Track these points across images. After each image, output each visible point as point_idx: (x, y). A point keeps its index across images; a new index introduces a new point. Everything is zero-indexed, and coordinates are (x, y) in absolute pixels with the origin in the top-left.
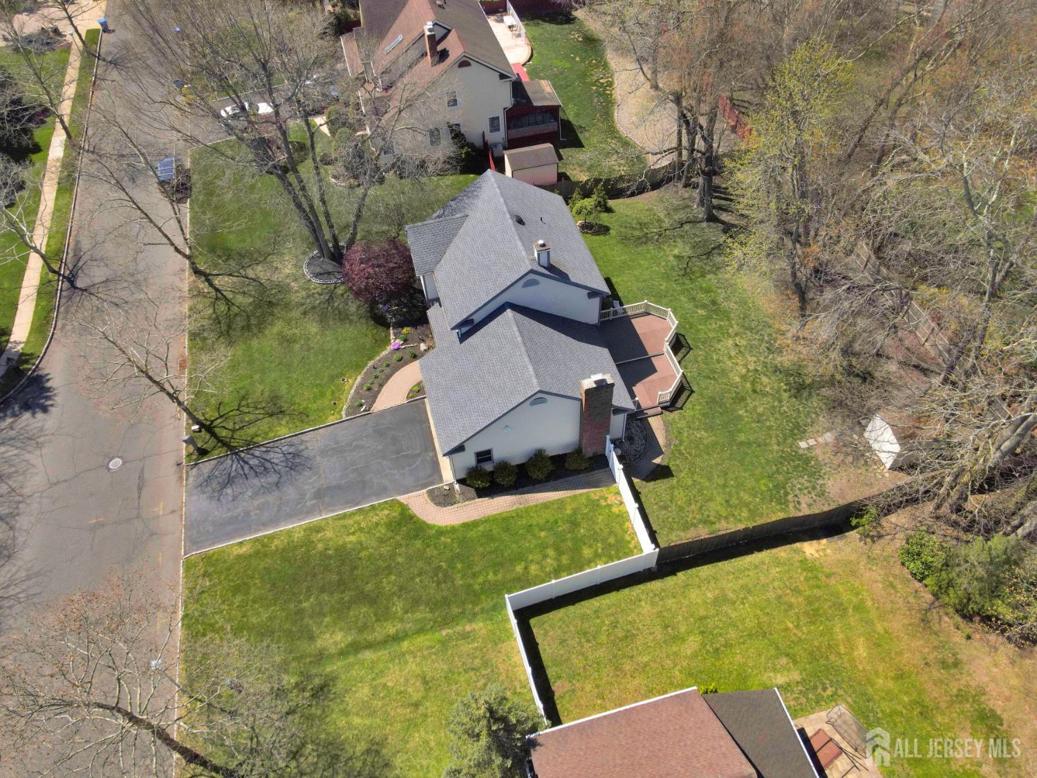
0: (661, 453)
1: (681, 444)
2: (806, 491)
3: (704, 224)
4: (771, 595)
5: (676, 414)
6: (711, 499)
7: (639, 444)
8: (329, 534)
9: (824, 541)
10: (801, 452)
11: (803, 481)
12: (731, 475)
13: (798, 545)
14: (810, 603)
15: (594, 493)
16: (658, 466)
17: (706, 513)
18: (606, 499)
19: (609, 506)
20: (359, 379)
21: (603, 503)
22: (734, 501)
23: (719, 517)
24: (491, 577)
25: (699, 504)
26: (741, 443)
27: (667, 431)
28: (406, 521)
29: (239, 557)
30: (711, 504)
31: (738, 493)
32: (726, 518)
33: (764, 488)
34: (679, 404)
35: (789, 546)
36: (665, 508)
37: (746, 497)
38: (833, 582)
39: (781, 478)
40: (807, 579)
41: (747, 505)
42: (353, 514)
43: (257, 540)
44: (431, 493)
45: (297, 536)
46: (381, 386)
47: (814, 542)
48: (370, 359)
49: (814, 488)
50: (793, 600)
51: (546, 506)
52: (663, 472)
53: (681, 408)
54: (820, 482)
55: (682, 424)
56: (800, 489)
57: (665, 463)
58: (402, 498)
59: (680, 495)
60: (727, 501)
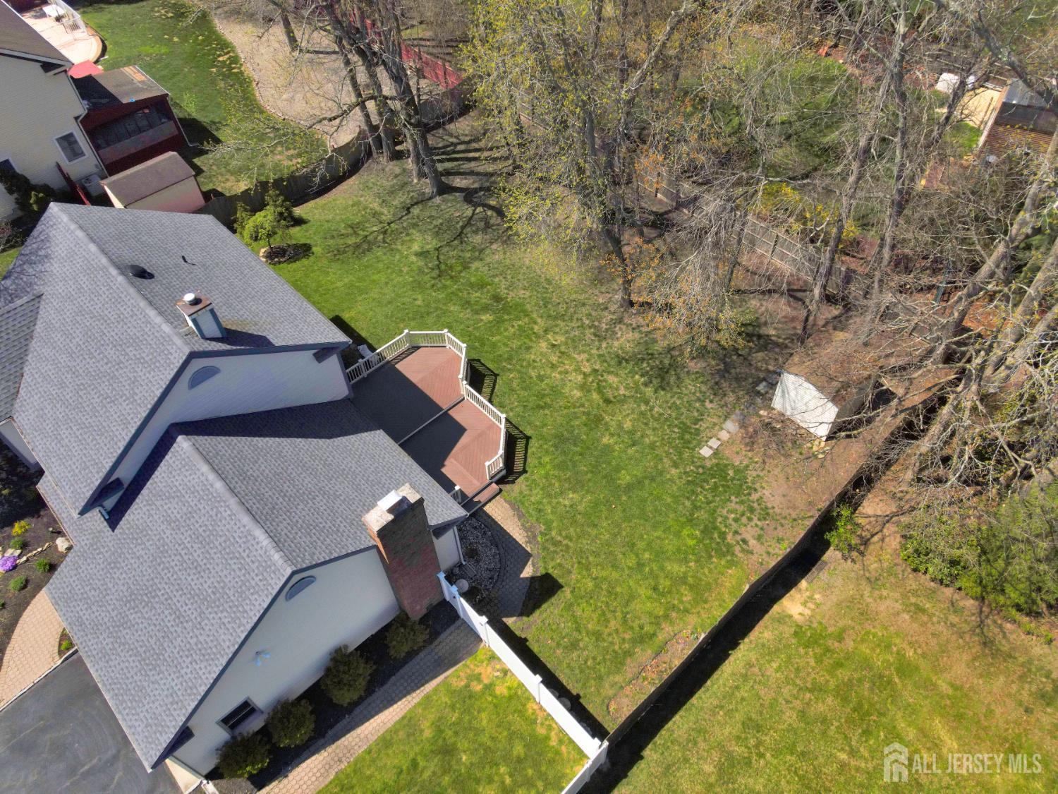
0: (526, 556)
1: (549, 528)
2: (744, 520)
3: (438, 200)
4: (790, 717)
5: (521, 484)
6: (631, 597)
7: (488, 556)
9: (803, 584)
10: (708, 464)
11: (732, 506)
12: (641, 545)
13: (776, 608)
14: (845, 700)
15: (454, 676)
16: (533, 579)
17: (635, 625)
18: (478, 678)
19: (489, 687)
21: (477, 687)
22: (664, 583)
23: (656, 621)
25: (619, 614)
26: (629, 488)
27: (520, 516)
30: (636, 605)
31: (662, 568)
32: (666, 617)
33: (691, 542)
34: (518, 465)
35: (767, 617)
36: (574, 645)
37: (675, 568)
38: (850, 644)
39: (702, 515)
40: (819, 661)
41: (683, 580)
47: (793, 592)
49: (752, 510)
50: (821, 708)
52: (545, 588)
53: (525, 471)
54: (754, 497)
55: (537, 495)
56: (736, 520)
57: (541, 572)
59: (584, 611)
60: (655, 589)
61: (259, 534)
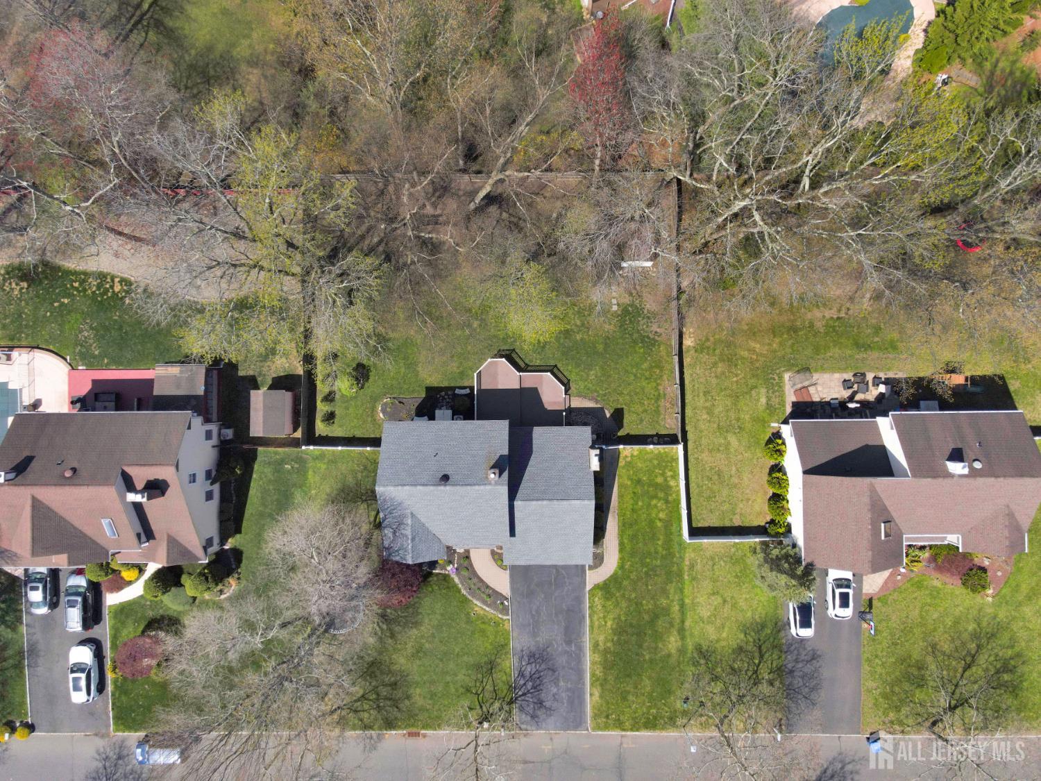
0: (602, 409)
1: (598, 392)
4: (714, 381)
5: (573, 385)
6: (643, 389)
8: (601, 638)
9: (686, 330)
10: (620, 312)
11: (642, 322)
12: (629, 368)
13: (685, 347)
14: (724, 361)
15: (622, 463)
16: (612, 415)
18: (626, 457)
19: (632, 456)
20: (475, 602)
21: (629, 459)
23: (657, 389)
24: (660, 543)
25: (645, 398)
26: (605, 349)
27: (585, 397)
28: (606, 588)
29: (601, 697)
30: (646, 390)
31: (642, 369)
32: (658, 385)
33: (642, 350)
34: (566, 381)
35: (684, 354)
36: (642, 420)
37: (645, 366)
38: (712, 339)
39: (635, 336)
40: (708, 354)
41: (651, 367)
42: (591, 621)
43: (592, 685)
44: (591, 568)
45: (597, 658)
46: (488, 587)
47: (685, 336)
48: (459, 591)
50: (719, 369)
51: (621, 496)
52: (618, 414)
53: (570, 379)
54: (646, 312)
55: (582, 384)
57: (612, 411)
58: (588, 587)
59: (637, 408)
60: (647, 379)
61: (573, 502)
